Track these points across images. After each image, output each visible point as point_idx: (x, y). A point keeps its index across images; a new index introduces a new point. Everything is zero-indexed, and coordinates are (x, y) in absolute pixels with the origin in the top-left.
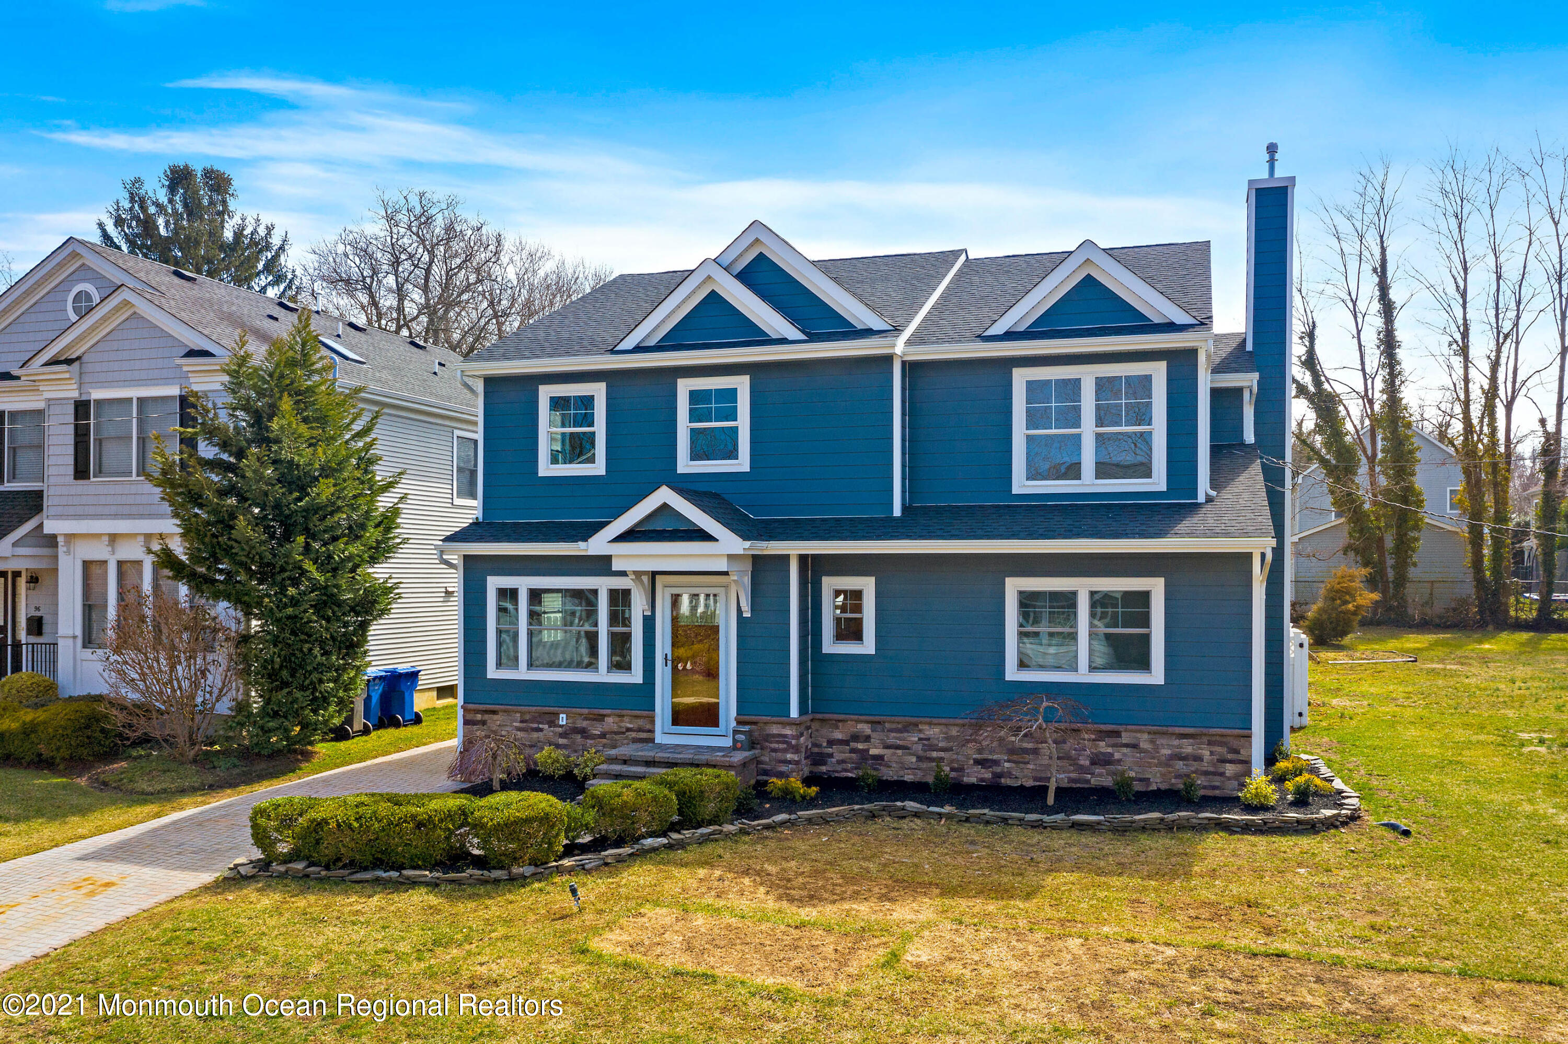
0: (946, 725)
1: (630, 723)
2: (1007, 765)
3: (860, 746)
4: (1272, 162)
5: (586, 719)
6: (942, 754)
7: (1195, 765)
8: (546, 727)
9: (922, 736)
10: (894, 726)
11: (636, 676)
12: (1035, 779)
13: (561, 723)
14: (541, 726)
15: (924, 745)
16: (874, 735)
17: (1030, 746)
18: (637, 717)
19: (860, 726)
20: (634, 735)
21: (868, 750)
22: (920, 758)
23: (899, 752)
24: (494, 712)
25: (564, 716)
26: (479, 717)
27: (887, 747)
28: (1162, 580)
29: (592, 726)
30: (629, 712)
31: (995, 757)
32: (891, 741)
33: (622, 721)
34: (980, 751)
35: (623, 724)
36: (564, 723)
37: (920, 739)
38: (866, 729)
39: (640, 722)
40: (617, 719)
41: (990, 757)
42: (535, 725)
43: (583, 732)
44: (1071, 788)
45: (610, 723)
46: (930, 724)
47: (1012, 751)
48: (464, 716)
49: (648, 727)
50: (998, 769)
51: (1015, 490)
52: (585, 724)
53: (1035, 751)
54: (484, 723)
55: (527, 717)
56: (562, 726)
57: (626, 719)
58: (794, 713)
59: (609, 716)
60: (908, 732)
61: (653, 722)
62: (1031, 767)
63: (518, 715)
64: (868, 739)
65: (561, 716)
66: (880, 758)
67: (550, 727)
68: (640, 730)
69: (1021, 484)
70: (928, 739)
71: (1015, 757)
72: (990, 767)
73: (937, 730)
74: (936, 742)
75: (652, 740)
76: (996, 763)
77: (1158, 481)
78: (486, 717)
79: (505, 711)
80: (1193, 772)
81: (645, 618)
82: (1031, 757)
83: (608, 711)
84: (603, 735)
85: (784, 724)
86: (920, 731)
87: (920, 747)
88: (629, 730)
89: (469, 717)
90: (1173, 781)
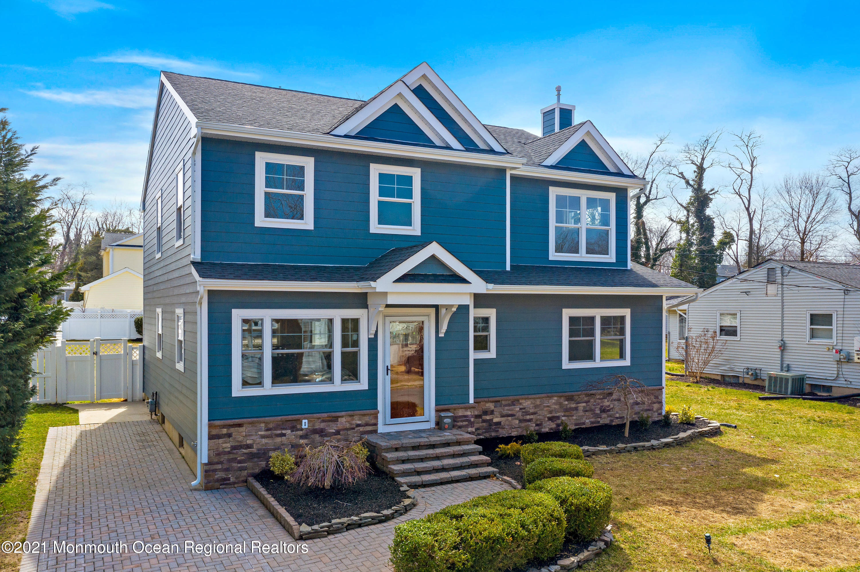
0: (534, 398)
1: (360, 420)
2: (563, 418)
3: (488, 418)
4: (559, 95)
5: (324, 421)
6: (532, 417)
7: (642, 407)
8: (288, 432)
9: (521, 407)
10: (507, 403)
11: (363, 384)
12: (576, 425)
13: (303, 427)
14: (284, 432)
15: (523, 412)
16: (496, 409)
17: (573, 406)
18: (364, 415)
19: (487, 405)
20: (361, 429)
21: (492, 420)
22: (521, 421)
23: (510, 418)
24: (240, 425)
25: (306, 421)
26: (225, 431)
27: (502, 416)
28: (630, 309)
29: (329, 426)
30: (359, 412)
31: (558, 415)
32: (505, 412)
33: (353, 420)
34: (551, 412)
35: (354, 422)
36: (307, 427)
37: (521, 409)
38: (491, 406)
39: (367, 419)
40: (349, 419)
41: (556, 415)
42: (279, 432)
43: (321, 432)
44: (592, 427)
45: (343, 422)
46: (525, 399)
47: (567, 410)
48: (209, 433)
49: (373, 421)
50: (559, 422)
51: (551, 258)
52: (322, 425)
53: (576, 409)
54: (229, 435)
55: (271, 426)
56: (302, 430)
57: (356, 418)
58: (472, 401)
59: (342, 417)
60: (514, 405)
61: (376, 418)
62: (574, 418)
63: (263, 425)
64: (492, 412)
65: (304, 421)
66: (499, 423)
67: (292, 431)
68: (367, 425)
69: (553, 255)
70: (524, 408)
71: (567, 414)
72: (556, 421)
73: (529, 402)
74: (529, 409)
75: (375, 431)
76: (558, 418)
77: (611, 257)
78: (232, 430)
79: (250, 423)
80: (642, 410)
81: (370, 340)
82: (574, 412)
83: (343, 413)
84: (338, 433)
85: (466, 408)
86: (521, 404)
87: (520, 413)
88: (358, 425)
89: (214, 432)
90: (634, 416)
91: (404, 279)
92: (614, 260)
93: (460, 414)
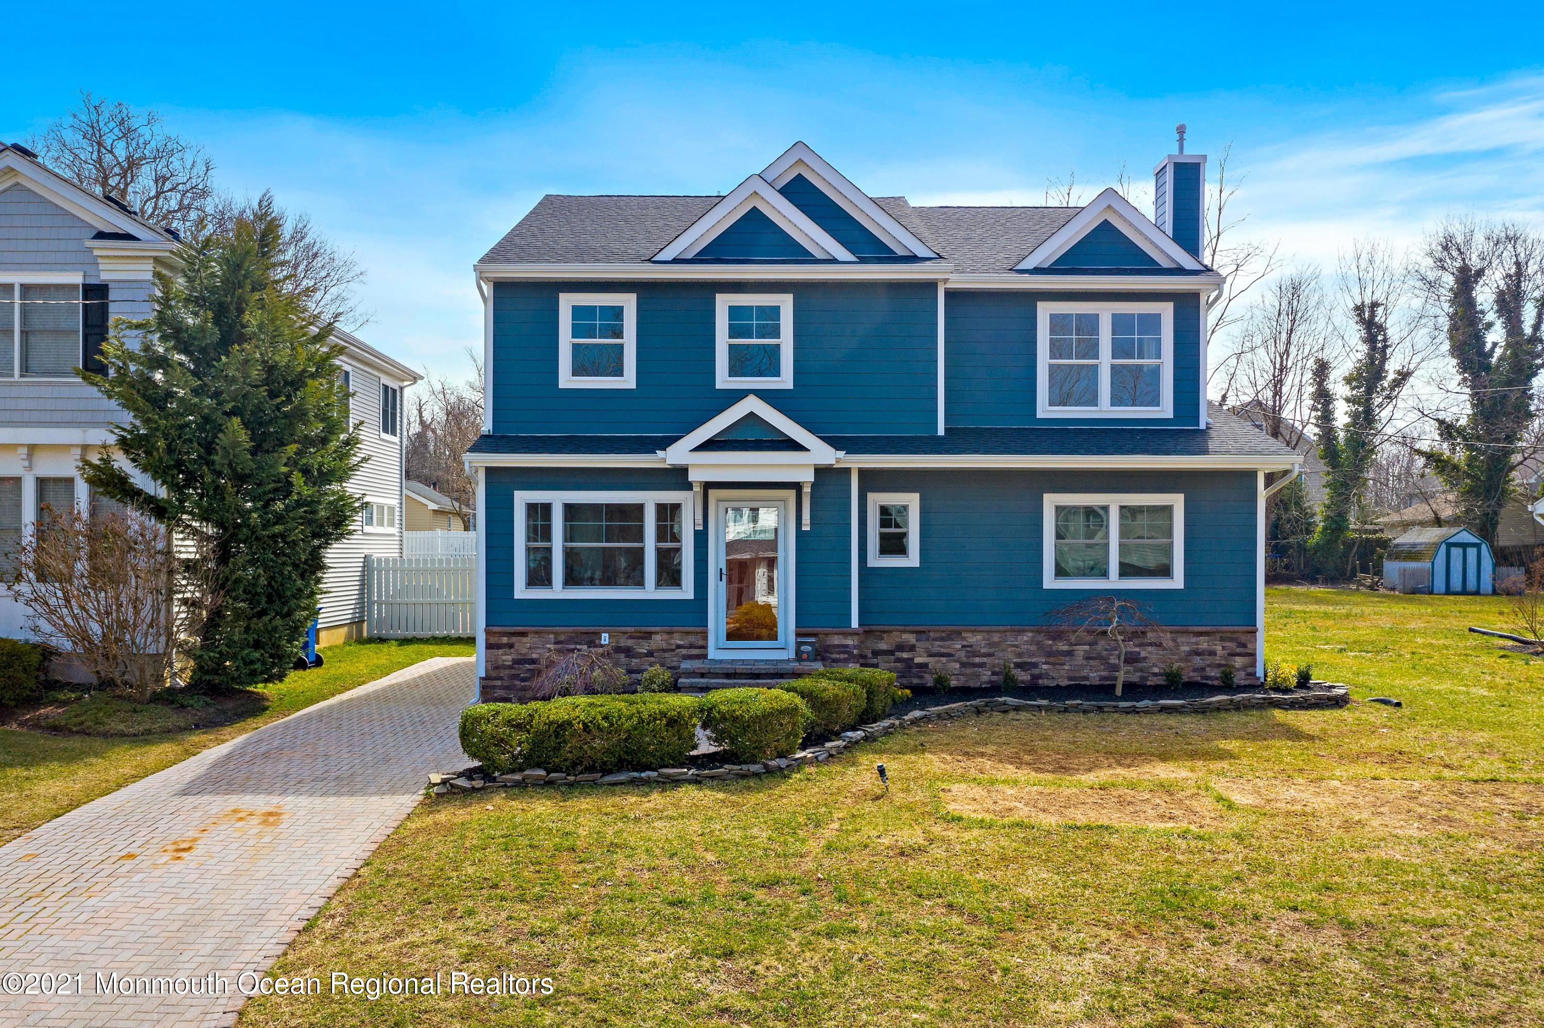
0: (988, 631)
1: (681, 640)
2: (1045, 667)
3: (905, 655)
4: (1181, 140)
5: (631, 637)
6: (985, 660)
7: (1209, 660)
8: (585, 647)
9: (965, 643)
10: (938, 635)
11: (687, 592)
12: (1070, 679)
13: (603, 642)
14: (578, 647)
15: (967, 652)
16: (918, 644)
17: (1066, 648)
18: (688, 633)
19: (905, 636)
20: (684, 651)
21: (912, 659)
22: (963, 665)
23: (944, 659)
24: (523, 634)
25: (607, 635)
26: (505, 640)
27: (930, 656)
28: (1182, 495)
29: (639, 644)
30: (679, 629)
31: (1034, 660)
32: (936, 649)
33: (672, 638)
34: (1020, 655)
35: (673, 641)
36: (607, 642)
37: (963, 646)
38: (911, 638)
39: (692, 639)
40: (666, 637)
41: (1030, 660)
42: (572, 646)
43: (628, 652)
44: (1102, 685)
45: (658, 641)
46: (973, 631)
47: (1050, 654)
48: (487, 640)
49: (701, 643)
50: (1036, 671)
51: (1040, 415)
52: (630, 643)
53: (1070, 653)
54: (511, 646)
55: (562, 638)
56: (602, 646)
57: (676, 636)
58: (855, 624)
59: (656, 633)
60: (952, 640)
61: (705, 638)
62: (1067, 667)
63: (552, 636)
64: (912, 648)
65: (603, 635)
66: (924, 666)
67: (589, 647)
68: (692, 646)
69: (1045, 409)
70: (971, 646)
71: (1052, 660)
72: (1030, 669)
73: (979, 637)
74: (979, 648)
75: (705, 656)
76: (1035, 665)
77: (1165, 409)
78: (514, 639)
79: (536, 633)
80: (1209, 666)
81: (696, 533)
82: (1067, 658)
83: (657, 629)
84: (650, 654)
85: (845, 635)
86: (964, 639)
87: (963, 654)
88: (679, 647)
89: (493, 640)
90: (1191, 674)
91: (709, 445)
92: (1170, 414)
93: (836, 642)
